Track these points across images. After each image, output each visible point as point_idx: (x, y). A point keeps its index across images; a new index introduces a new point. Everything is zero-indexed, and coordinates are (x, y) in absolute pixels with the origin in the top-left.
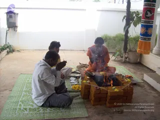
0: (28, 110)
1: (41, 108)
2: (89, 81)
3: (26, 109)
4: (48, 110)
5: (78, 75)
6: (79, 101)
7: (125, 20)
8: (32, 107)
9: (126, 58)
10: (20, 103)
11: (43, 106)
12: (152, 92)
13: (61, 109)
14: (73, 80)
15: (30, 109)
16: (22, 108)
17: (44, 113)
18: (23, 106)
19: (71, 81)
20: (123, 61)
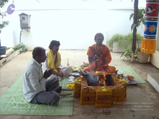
0: (17, 105)
1: (29, 104)
3: (15, 104)
4: (36, 106)
5: (78, 74)
6: (69, 99)
8: (21, 103)
10: (13, 99)
12: (152, 93)
14: (71, 79)
15: (19, 104)
16: (12, 104)
17: (30, 109)
18: (14, 101)
19: (69, 80)
20: (132, 61)
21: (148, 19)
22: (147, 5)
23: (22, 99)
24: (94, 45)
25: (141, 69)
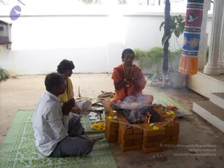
0: (31, 163)
1: (49, 159)
2: (116, 117)
3: (27, 162)
5: (100, 109)
7: (163, 28)
8: (36, 159)
9: (167, 81)
11: (51, 156)
13: (78, 158)
15: (33, 161)
16: (22, 161)
17: (53, 166)
19: (91, 118)
20: (163, 85)
21: (189, 30)
22: (188, 11)
23: (35, 153)
24: (121, 66)
25: (179, 96)
